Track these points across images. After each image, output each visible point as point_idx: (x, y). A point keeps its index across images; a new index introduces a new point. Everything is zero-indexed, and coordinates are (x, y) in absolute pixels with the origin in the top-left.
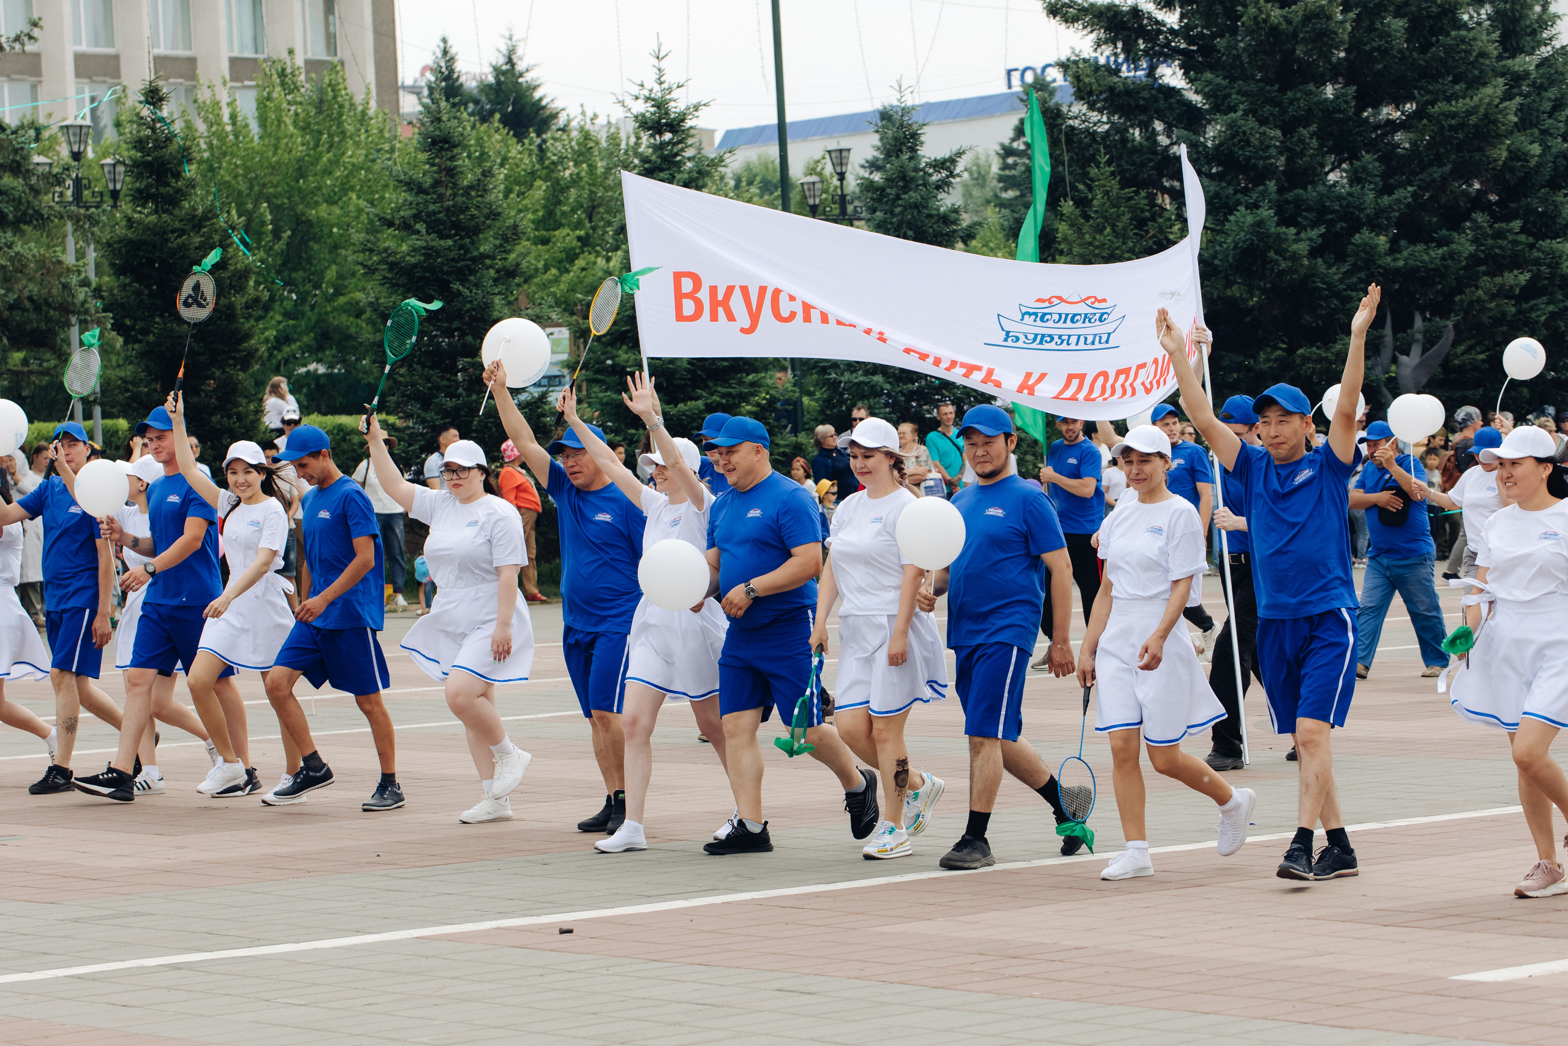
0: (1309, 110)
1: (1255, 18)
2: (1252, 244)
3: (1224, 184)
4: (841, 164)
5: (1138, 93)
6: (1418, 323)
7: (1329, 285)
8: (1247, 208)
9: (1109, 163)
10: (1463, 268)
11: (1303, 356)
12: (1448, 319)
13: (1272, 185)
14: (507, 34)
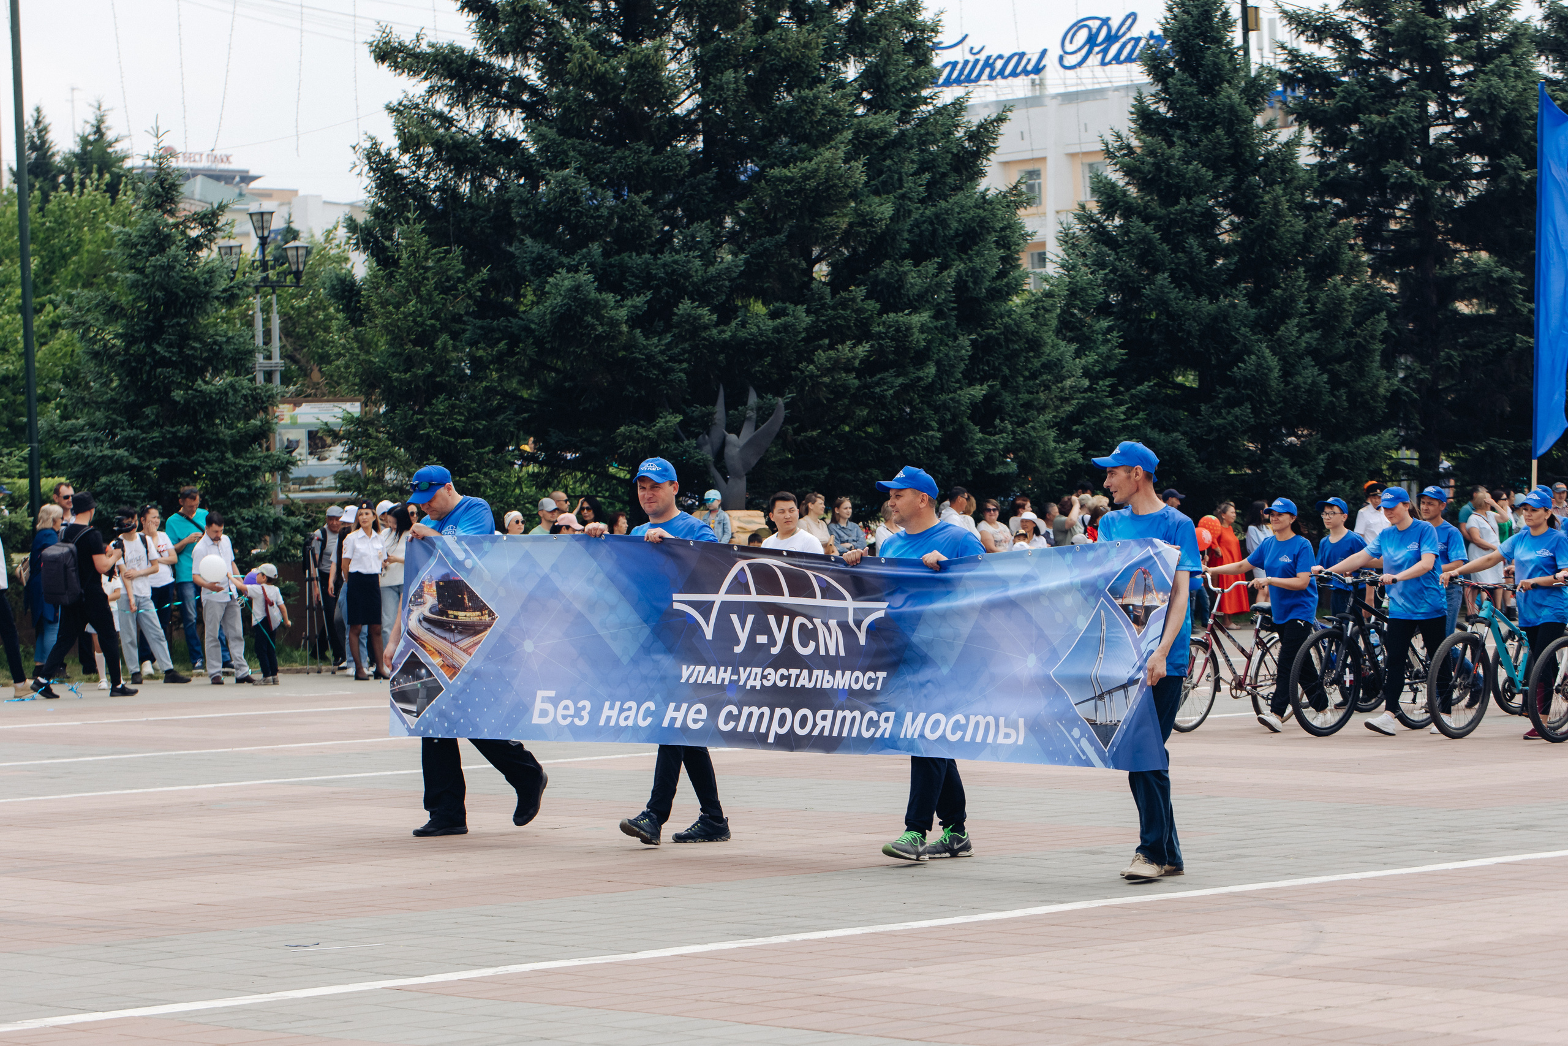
0: (639, 169)
1: (581, 65)
2: (569, 309)
3: (548, 246)
4: (263, 228)
5: (467, 146)
6: (753, 399)
7: (649, 358)
8: (568, 272)
9: (418, 220)
10: (803, 339)
11: (623, 435)
12: (782, 395)
13: (596, 248)
14: (96, 105)
